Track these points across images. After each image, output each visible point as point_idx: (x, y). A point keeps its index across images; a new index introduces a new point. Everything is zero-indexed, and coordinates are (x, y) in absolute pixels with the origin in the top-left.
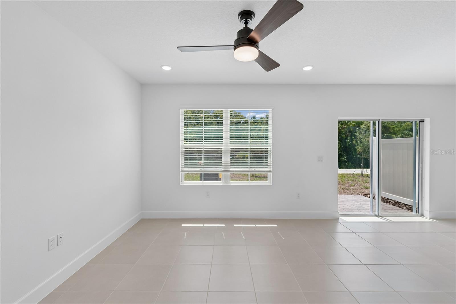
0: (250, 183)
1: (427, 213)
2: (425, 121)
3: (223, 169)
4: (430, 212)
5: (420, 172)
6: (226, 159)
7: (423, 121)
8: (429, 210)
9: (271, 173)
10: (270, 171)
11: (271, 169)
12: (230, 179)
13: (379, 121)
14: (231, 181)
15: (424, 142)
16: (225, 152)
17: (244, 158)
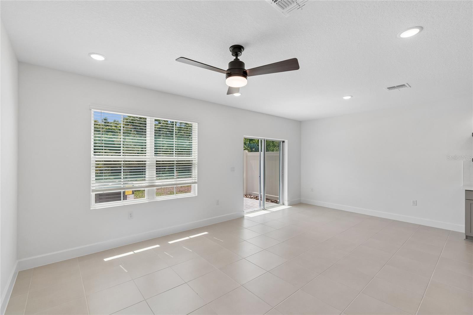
0: (177, 196)
1: (286, 203)
2: (285, 142)
3: (147, 184)
4: (288, 201)
5: (283, 176)
6: (150, 172)
7: (284, 142)
8: (287, 200)
9: (196, 185)
10: (195, 183)
11: (196, 181)
12: (155, 195)
13: (264, 140)
14: (157, 196)
15: (284, 156)
16: (150, 165)
17: (171, 171)
